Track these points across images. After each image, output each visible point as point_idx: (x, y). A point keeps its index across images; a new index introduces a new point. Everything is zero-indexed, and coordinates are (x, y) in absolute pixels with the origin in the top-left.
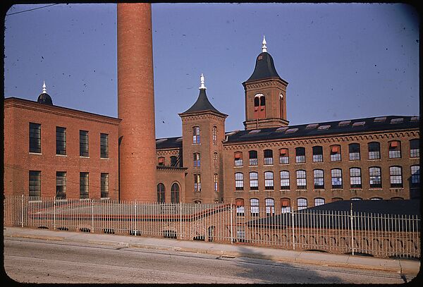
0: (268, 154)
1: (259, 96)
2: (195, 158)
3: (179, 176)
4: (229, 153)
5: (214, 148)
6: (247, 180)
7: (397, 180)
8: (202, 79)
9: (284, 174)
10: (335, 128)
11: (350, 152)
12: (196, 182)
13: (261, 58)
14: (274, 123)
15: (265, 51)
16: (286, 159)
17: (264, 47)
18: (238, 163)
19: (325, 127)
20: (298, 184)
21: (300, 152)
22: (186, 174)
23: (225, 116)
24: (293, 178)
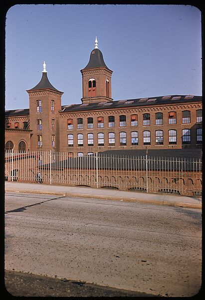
0: (90, 121)
1: (92, 80)
2: (39, 123)
3: (26, 137)
4: (64, 120)
5: (52, 116)
6: (76, 139)
7: (173, 140)
8: (44, 65)
9: (101, 135)
10: (136, 103)
11: (144, 120)
12: (39, 140)
13: (93, 53)
14: (102, 100)
15: (96, 47)
16: (102, 125)
17: (96, 45)
18: (70, 127)
19: (129, 102)
20: (110, 142)
21: (111, 119)
22: (31, 135)
23: (61, 93)
24: (107, 138)
